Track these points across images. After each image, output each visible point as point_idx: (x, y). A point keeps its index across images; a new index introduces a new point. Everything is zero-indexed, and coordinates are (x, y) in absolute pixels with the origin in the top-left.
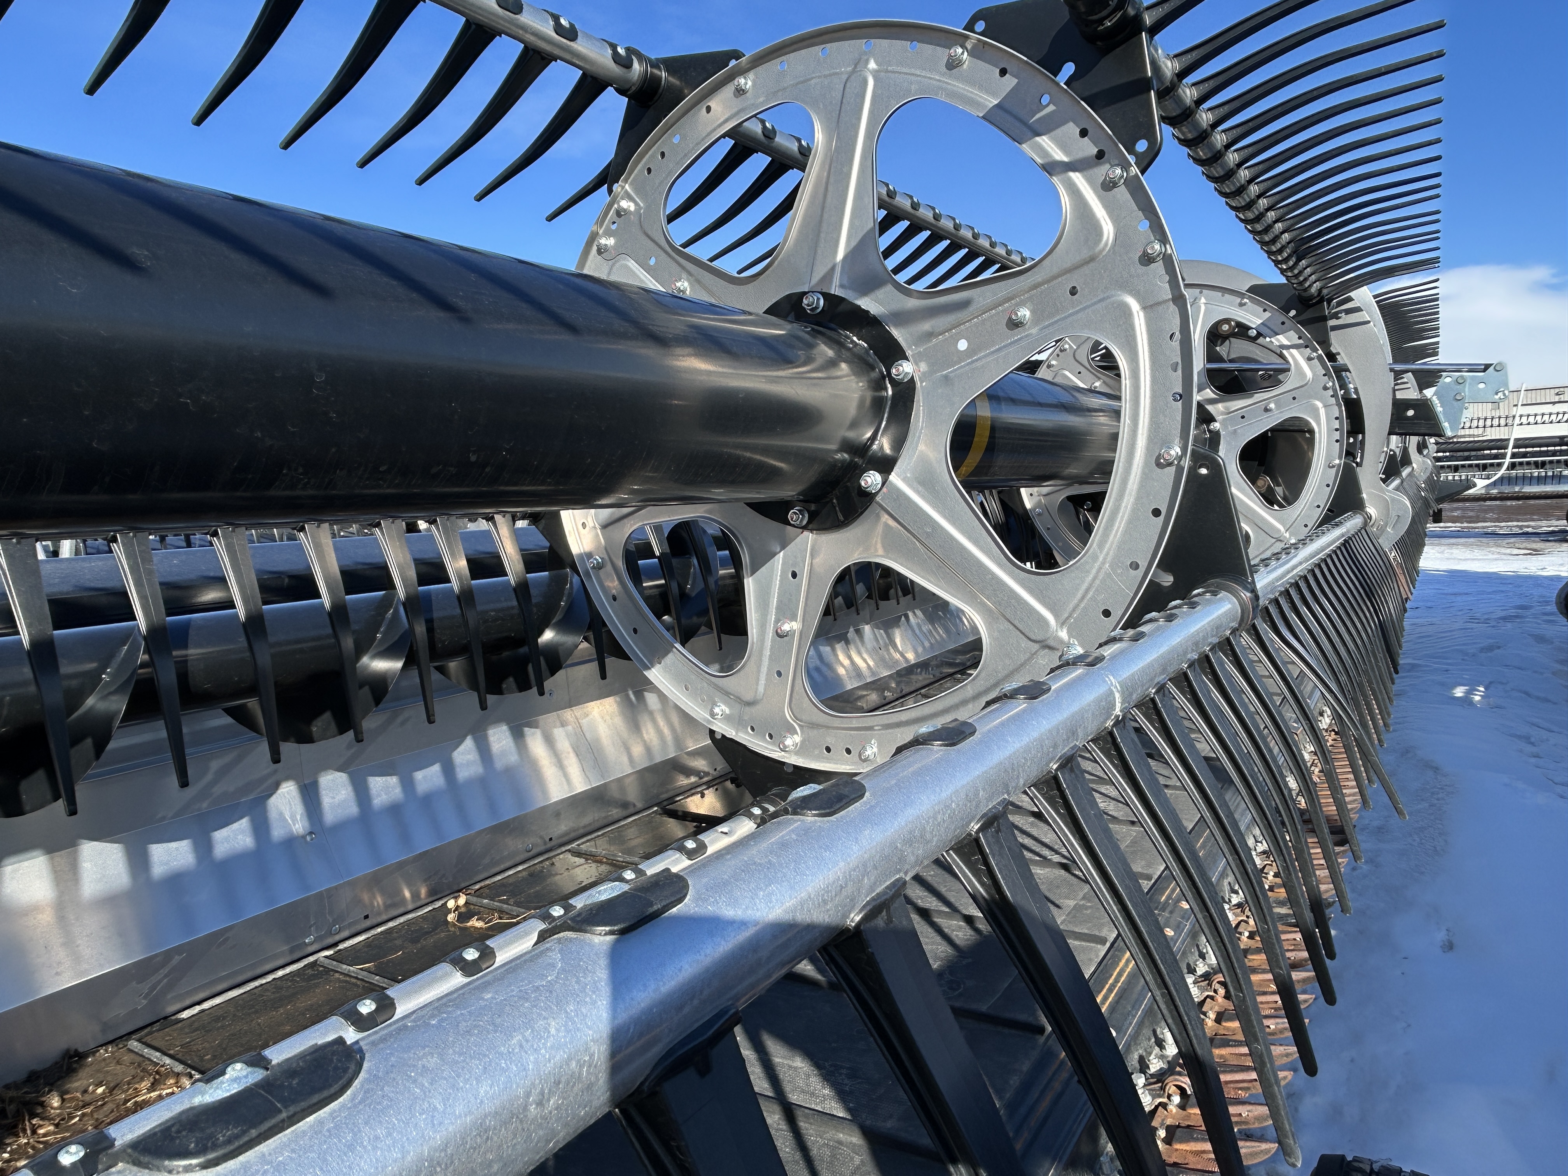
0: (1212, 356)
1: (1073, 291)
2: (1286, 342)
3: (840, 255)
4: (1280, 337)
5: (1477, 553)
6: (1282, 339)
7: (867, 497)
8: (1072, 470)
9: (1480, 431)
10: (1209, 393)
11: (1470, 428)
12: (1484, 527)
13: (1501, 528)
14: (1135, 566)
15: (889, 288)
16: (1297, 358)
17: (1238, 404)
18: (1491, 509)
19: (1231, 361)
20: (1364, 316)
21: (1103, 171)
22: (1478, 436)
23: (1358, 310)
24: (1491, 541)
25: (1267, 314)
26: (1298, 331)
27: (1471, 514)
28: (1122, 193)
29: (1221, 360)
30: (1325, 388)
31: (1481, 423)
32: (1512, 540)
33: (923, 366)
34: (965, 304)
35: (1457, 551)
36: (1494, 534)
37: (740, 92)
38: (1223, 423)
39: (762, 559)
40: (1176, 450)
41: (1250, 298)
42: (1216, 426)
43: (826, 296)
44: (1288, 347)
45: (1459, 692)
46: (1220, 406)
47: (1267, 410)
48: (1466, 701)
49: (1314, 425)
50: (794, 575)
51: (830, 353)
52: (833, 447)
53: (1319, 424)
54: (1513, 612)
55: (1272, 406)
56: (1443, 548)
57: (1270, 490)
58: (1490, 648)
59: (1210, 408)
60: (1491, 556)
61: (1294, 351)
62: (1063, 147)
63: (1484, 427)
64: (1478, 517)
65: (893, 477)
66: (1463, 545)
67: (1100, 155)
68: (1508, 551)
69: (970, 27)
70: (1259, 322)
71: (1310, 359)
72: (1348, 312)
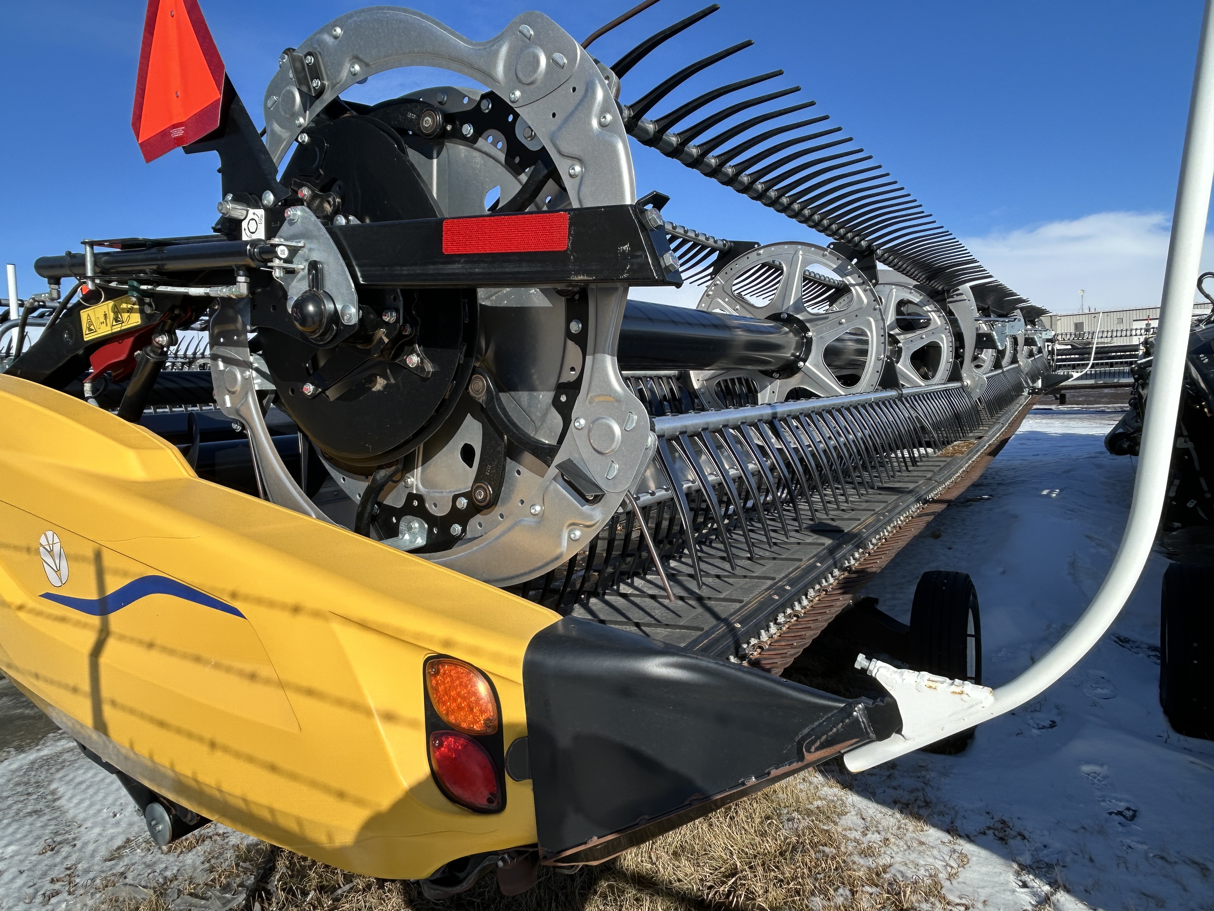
0: (899, 312)
1: (857, 316)
2: (930, 309)
3: (792, 303)
4: (927, 307)
5: (1086, 423)
6: (928, 308)
7: (799, 369)
8: (838, 363)
9: (1109, 340)
10: (897, 331)
11: (1102, 337)
12: (1097, 408)
13: (1109, 408)
14: (872, 385)
15: (805, 313)
16: (934, 316)
17: (909, 336)
18: (1106, 395)
19: (909, 314)
20: (964, 297)
21: (864, 286)
22: (1107, 343)
23: (961, 294)
24: (1098, 416)
25: (922, 297)
26: (934, 305)
27: (1092, 399)
28: (869, 292)
29: (903, 314)
30: (946, 329)
31: (1109, 334)
32: (1112, 415)
33: (815, 334)
34: (827, 318)
35: (1073, 422)
36: (1103, 412)
37: (759, 254)
38: (904, 343)
39: (764, 387)
40: (882, 356)
41: (915, 291)
42: (900, 345)
43: (788, 314)
44: (930, 312)
45: (1045, 492)
46: (902, 336)
47: (922, 338)
48: (1048, 496)
49: (942, 345)
50: (773, 392)
51: (787, 330)
52: (789, 355)
53: (943, 344)
54: (1093, 455)
55: (924, 336)
56: (1064, 421)
57: (926, 374)
58: (1070, 471)
59: (897, 337)
60: (1094, 425)
61: (933, 313)
62: (854, 280)
63: (1111, 337)
64: (1096, 401)
65: (807, 364)
66: (1080, 418)
67: (863, 283)
68: (1107, 422)
69: (829, 246)
70: (918, 300)
71: (939, 317)
72: (958, 295)
